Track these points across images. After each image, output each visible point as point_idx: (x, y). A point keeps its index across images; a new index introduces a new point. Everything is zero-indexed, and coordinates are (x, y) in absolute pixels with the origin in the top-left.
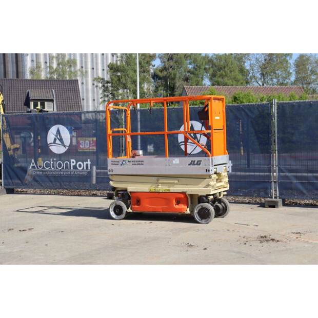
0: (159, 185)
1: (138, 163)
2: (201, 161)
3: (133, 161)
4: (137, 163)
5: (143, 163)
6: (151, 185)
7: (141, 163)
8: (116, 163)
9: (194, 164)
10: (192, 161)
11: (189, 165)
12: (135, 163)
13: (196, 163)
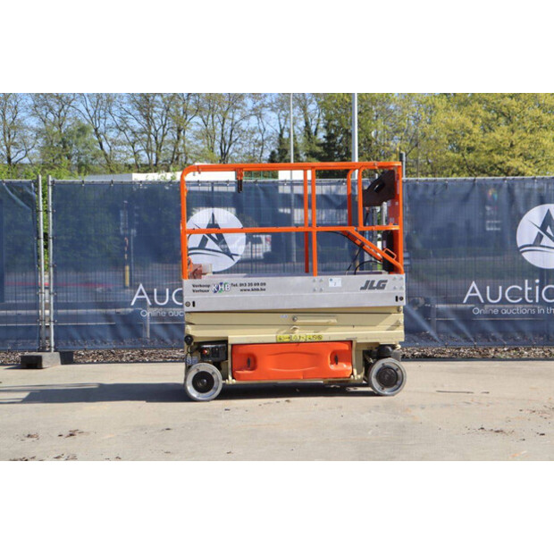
0: (295, 329)
1: (254, 287)
2: (386, 281)
3: (241, 285)
4: (250, 288)
5: (263, 287)
6: (277, 330)
7: (259, 287)
8: (202, 288)
9: (372, 288)
10: (368, 282)
11: (362, 288)
12: (247, 287)
13: (375, 285)
